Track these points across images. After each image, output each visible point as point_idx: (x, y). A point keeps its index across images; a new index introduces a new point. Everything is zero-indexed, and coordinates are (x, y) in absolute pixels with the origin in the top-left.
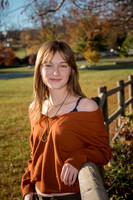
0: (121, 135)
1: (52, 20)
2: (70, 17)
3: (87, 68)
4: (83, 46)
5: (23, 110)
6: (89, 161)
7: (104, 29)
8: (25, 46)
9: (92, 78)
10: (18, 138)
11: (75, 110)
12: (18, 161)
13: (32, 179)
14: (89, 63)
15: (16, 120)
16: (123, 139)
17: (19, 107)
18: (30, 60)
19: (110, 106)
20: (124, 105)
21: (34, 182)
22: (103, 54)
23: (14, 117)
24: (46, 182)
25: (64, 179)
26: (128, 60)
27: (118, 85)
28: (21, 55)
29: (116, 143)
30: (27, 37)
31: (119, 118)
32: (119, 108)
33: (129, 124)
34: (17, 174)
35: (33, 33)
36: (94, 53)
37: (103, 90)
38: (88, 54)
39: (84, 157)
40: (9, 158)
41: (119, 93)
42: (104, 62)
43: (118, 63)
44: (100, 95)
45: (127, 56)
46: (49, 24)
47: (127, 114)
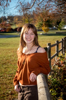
0: (56, 65)
1: (28, 12)
2: (36, 11)
3: (43, 35)
4: (42, 25)
5: (14, 52)
6: (41, 72)
7: (51, 17)
8: (15, 23)
9: (45, 39)
10: (11, 64)
11: (36, 52)
12: (11, 74)
13: (18, 79)
14: (44, 32)
15: (10, 56)
16: (57, 66)
17: (12, 51)
18: (18, 30)
19: (52, 52)
20: (58, 52)
21: (19, 80)
22: (50, 28)
23: (10, 55)
24: (23, 80)
25: (31, 79)
26: (62, 31)
27: (56, 43)
28: (14, 27)
29: (54, 68)
30: (17, 19)
31: (56, 57)
32: (56, 53)
33: (60, 60)
34: (10, 79)
35: (19, 17)
36: (46, 28)
37: (49, 44)
38: (44, 28)
39: (39, 71)
40: (7, 73)
41: (56, 46)
42: (50, 32)
43: (57, 33)
44: (48, 47)
45: (61, 30)
46: (27, 14)
47: (59, 55)
